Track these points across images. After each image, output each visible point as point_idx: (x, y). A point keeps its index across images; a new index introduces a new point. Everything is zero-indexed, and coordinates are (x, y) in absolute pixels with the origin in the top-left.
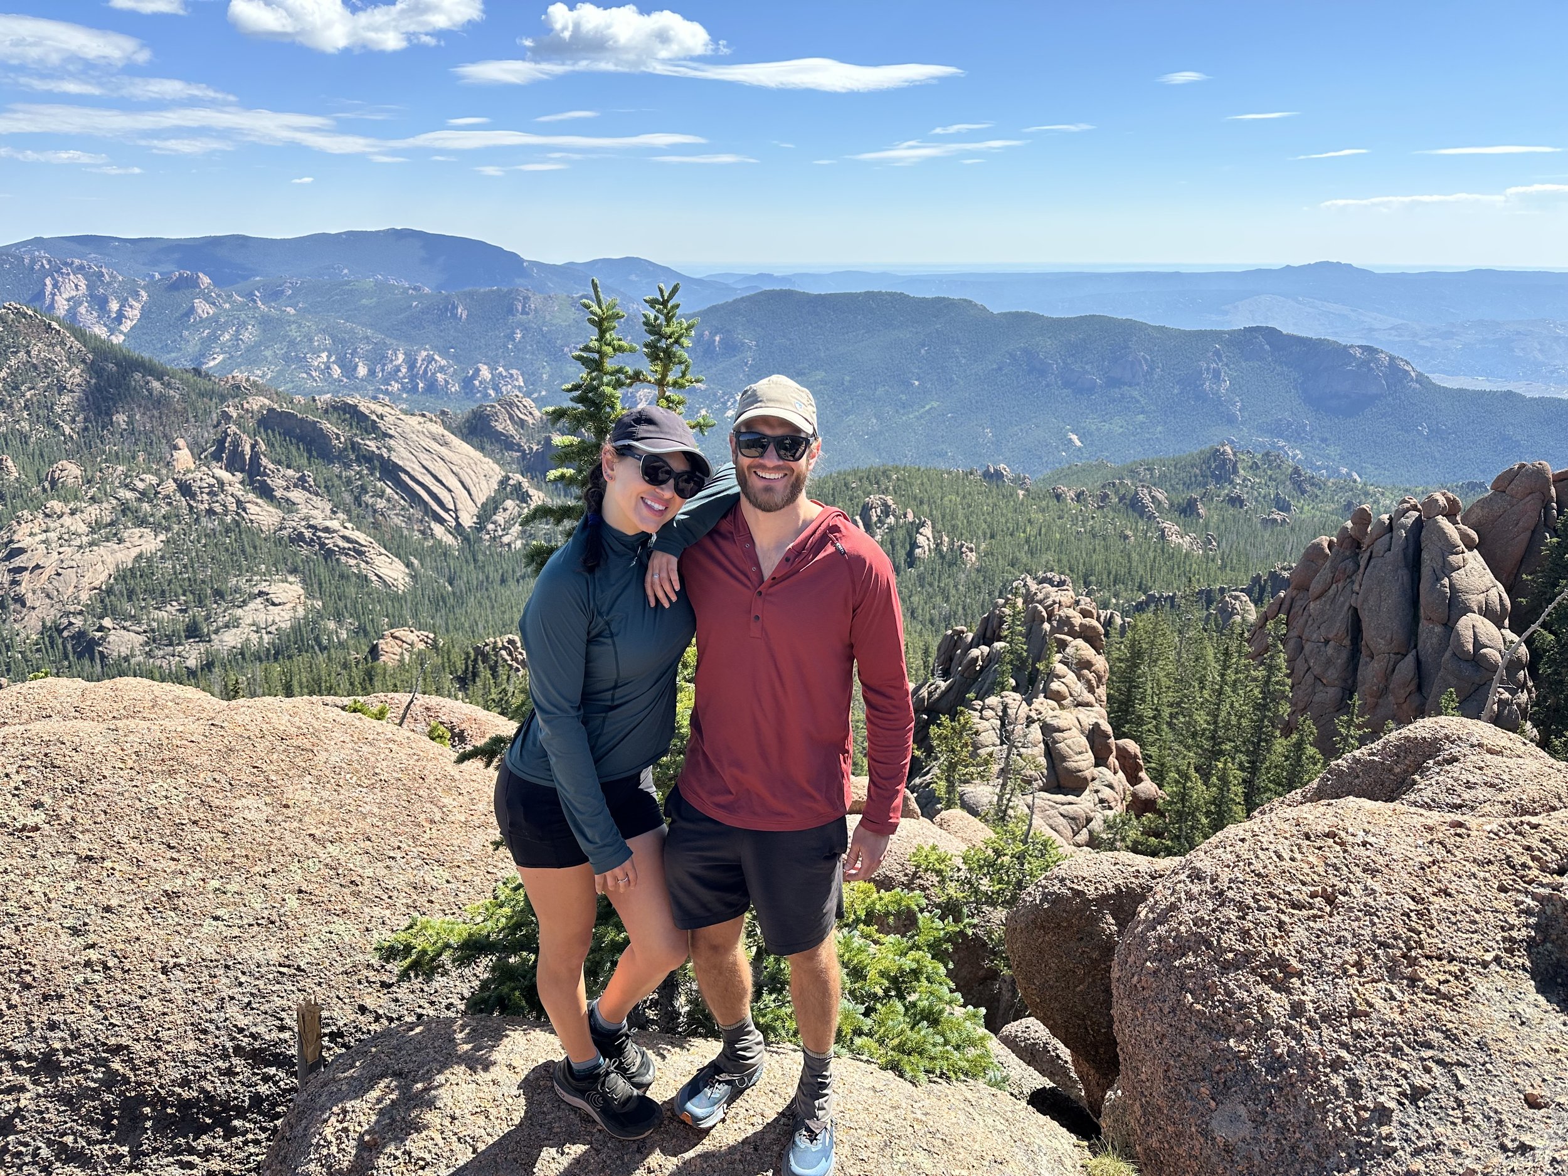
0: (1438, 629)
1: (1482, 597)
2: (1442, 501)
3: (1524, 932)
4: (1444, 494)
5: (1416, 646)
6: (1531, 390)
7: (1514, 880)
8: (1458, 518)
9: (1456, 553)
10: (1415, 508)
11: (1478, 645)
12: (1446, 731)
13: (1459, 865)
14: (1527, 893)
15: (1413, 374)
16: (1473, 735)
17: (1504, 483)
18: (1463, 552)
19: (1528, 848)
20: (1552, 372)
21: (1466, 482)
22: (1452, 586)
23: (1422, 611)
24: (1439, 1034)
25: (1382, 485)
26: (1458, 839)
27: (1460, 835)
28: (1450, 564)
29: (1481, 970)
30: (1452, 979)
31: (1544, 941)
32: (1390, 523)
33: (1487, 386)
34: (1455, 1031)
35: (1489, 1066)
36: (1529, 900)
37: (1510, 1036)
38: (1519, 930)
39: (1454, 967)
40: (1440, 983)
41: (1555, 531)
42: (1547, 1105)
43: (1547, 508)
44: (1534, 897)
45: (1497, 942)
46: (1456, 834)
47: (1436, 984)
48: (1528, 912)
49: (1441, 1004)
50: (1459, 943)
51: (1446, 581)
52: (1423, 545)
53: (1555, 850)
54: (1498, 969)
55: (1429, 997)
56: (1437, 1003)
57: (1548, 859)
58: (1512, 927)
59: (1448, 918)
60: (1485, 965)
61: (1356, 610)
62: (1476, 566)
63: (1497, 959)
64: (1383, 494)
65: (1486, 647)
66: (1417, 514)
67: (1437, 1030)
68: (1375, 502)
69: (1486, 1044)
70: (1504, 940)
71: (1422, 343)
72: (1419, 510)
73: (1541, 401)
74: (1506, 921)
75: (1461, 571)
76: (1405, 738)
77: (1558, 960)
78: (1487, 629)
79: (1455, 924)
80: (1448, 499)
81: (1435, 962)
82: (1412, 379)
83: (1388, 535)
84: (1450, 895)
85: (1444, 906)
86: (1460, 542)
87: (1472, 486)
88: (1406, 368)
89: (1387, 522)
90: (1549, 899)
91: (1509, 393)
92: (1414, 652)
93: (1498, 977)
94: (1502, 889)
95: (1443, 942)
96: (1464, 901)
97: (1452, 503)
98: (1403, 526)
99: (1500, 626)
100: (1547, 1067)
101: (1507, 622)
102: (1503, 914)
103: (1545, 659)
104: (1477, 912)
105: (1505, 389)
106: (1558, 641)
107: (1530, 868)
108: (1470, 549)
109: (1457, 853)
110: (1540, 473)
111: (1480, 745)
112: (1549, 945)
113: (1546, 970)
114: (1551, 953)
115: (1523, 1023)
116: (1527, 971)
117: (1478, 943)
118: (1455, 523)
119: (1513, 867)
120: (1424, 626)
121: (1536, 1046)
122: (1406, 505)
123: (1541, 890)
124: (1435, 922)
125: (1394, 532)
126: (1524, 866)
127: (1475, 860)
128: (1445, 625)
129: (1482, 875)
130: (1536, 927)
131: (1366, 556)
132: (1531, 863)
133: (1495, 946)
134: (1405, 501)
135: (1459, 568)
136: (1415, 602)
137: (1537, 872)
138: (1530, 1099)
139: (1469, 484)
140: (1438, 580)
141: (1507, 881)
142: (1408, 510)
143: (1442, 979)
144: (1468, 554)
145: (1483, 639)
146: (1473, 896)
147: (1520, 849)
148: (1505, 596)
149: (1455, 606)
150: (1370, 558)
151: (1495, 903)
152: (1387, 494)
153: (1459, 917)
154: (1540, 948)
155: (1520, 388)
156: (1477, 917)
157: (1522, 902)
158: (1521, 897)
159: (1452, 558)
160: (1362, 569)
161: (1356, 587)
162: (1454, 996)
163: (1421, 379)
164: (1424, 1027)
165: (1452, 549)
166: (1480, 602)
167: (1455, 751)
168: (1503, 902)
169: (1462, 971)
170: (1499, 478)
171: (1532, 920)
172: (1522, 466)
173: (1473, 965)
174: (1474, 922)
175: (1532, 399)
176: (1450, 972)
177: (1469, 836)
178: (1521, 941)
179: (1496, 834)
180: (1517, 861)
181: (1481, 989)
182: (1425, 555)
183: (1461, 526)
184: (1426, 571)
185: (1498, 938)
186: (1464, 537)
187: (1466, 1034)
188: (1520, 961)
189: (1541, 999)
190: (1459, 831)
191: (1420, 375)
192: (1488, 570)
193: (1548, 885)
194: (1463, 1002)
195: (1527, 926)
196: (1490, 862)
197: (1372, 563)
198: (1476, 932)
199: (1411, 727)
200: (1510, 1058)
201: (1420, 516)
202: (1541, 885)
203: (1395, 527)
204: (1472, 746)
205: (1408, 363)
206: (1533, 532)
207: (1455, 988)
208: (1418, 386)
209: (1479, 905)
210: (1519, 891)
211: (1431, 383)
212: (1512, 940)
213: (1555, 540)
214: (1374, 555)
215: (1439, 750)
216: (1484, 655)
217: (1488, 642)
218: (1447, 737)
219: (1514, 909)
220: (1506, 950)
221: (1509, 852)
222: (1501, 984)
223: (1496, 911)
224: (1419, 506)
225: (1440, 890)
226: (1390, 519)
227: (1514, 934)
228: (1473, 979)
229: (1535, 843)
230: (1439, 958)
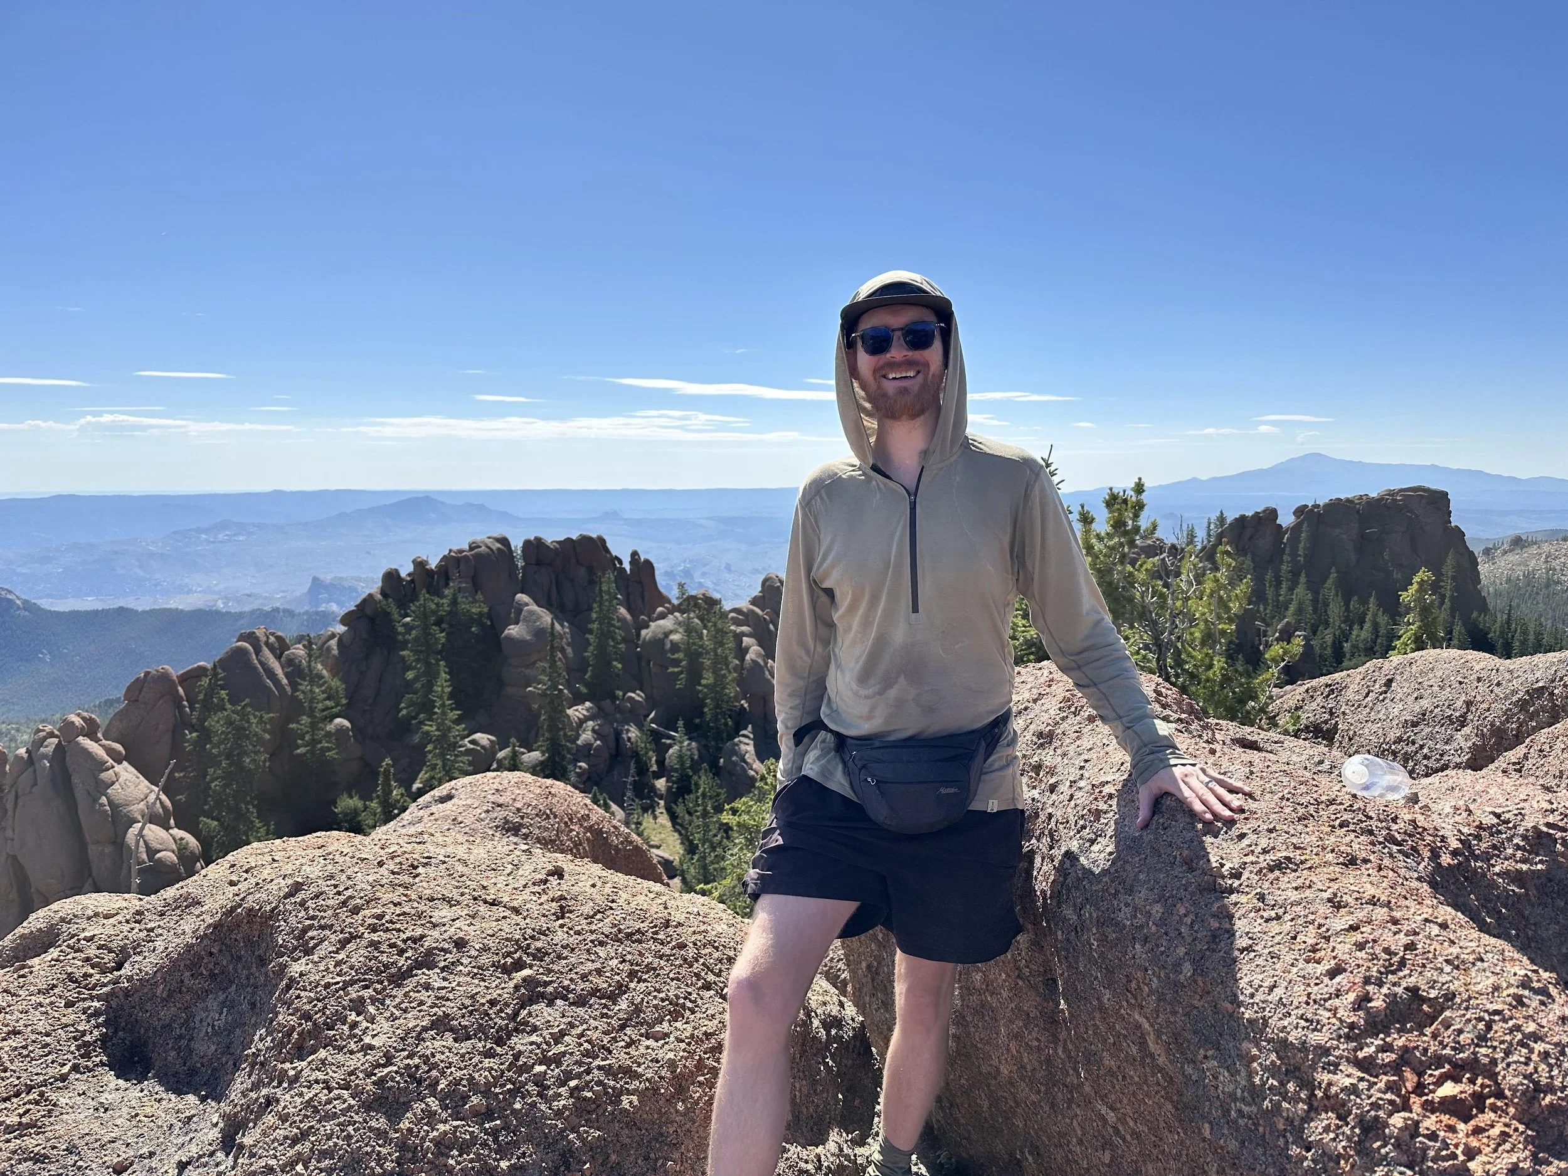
0: (108, 850)
1: (142, 805)
2: (78, 721)
3: (96, 1033)
4: (79, 715)
5: (90, 875)
6: (142, 604)
7: (79, 993)
8: (100, 735)
9: (107, 769)
10: (51, 735)
11: (151, 852)
12: (61, 914)
13: (25, 1003)
14: (92, 998)
15: (18, 602)
16: (87, 908)
17: (136, 690)
18: (113, 767)
19: (88, 959)
20: (156, 585)
21: (103, 700)
22: (110, 802)
23: (87, 836)
24: (30, 1163)
25: (15, 720)
26: (21, 980)
27: (23, 976)
28: (103, 781)
29: (61, 1085)
30: (31, 1106)
31: (116, 1032)
32: (30, 756)
33: (99, 606)
34: (43, 1152)
35: (80, 1163)
36: (96, 1004)
37: (95, 1127)
38: (91, 1033)
39: (34, 1096)
40: (21, 1116)
41: (193, 726)
42: (131, 1164)
43: (180, 708)
44: (99, 998)
45: (72, 1053)
46: (19, 977)
47: (17, 1119)
48: (97, 1013)
49: (25, 1135)
50: (35, 1071)
51: (104, 800)
52: (70, 770)
53: (110, 951)
54: (78, 1076)
55: (12, 1135)
56: (22, 1136)
57: (106, 960)
58: (84, 1033)
59: (20, 1054)
60: (64, 1078)
61: (14, 857)
62: (129, 776)
63: (75, 1068)
64: (18, 730)
65: (159, 851)
66: (56, 740)
67: (25, 1160)
68: (11, 740)
69: (75, 1146)
70: (78, 1048)
71: (19, 570)
72: (56, 736)
73: (152, 613)
74: (77, 1031)
75: (116, 786)
76: (20, 937)
77: (131, 1042)
78: (155, 833)
79: (28, 1056)
80: (83, 719)
81: (15, 1100)
82: (19, 608)
83: (30, 770)
84: (19, 1033)
85: (14, 1045)
86: (107, 758)
87: (110, 703)
88: (9, 596)
89: (26, 756)
90: (112, 993)
91: (121, 609)
92: (90, 881)
93: (80, 1083)
94: (69, 1005)
95: (19, 1078)
96: (33, 1032)
97: (89, 721)
98: (45, 756)
99: (167, 828)
100: (129, 1134)
101: (172, 822)
102: (73, 1025)
103: (215, 845)
104: (48, 1035)
105: (116, 606)
106: (221, 825)
107: (91, 976)
108: (120, 763)
109: (21, 993)
110: (164, 677)
111: (96, 915)
112: (121, 1033)
113: (123, 1055)
114: (123, 1039)
115: (106, 1110)
116: (105, 1065)
117: (52, 1063)
118: (97, 740)
119: (76, 981)
120: (93, 850)
121: (118, 1122)
122: (42, 734)
123: (105, 989)
124: (8, 1064)
125: (37, 765)
126: (86, 976)
127: (39, 992)
128: (114, 843)
129: (48, 1001)
130: (106, 1024)
131: (12, 797)
132: (92, 971)
133: (70, 1056)
134: (39, 731)
135: (113, 783)
136: (77, 829)
137: (98, 977)
138: (117, 1168)
139: (106, 701)
140: (96, 800)
141: (72, 996)
142: (45, 739)
143: (21, 1111)
144: (118, 768)
145: (155, 845)
146: (41, 1023)
147: (80, 963)
148: (163, 797)
149: (119, 820)
150: (17, 797)
151: (64, 1020)
152: (23, 728)
153: (30, 1048)
154: (115, 1040)
155: (130, 603)
156: (48, 1039)
157: (89, 1008)
158: (87, 1004)
159: (104, 776)
160: (10, 813)
161: (9, 833)
162: (37, 1121)
163: (28, 606)
164: (12, 1165)
165: (101, 766)
166: (143, 811)
167: (73, 928)
168: (71, 1016)
169: (42, 1094)
170: (129, 689)
171: (101, 1020)
172: (147, 674)
173: (51, 1084)
174: (47, 1045)
175: (144, 612)
176: (29, 1102)
177: (31, 973)
178: (95, 1042)
179: (57, 960)
180: (78, 974)
181: (63, 1101)
182: (76, 780)
183: (104, 742)
184: (80, 794)
185: (73, 1048)
186: (110, 751)
187: (53, 1148)
188: (98, 1059)
189: (121, 1082)
190: (22, 972)
191: (26, 602)
192: (142, 778)
193: (109, 982)
194: (46, 1121)
195: (97, 1026)
196: (54, 986)
197: (20, 803)
198: (50, 1053)
199: (25, 924)
200: (96, 1145)
201: (60, 742)
202: (104, 985)
203: (35, 760)
204: (89, 918)
205: (10, 592)
206: (174, 732)
207: (37, 1112)
208: (27, 613)
209: (49, 1028)
210: (84, 1000)
211: (39, 609)
212: (86, 1044)
213: (194, 735)
214: (20, 794)
215: (58, 935)
216: (160, 859)
217: (159, 847)
218: (63, 920)
219: (83, 1017)
220: (82, 1056)
221: (70, 970)
222: (81, 1087)
223: (66, 1026)
224: (56, 732)
225: (9, 1033)
226: (28, 751)
227: (87, 1038)
228: (53, 1097)
229: (92, 951)
230: (17, 1095)
